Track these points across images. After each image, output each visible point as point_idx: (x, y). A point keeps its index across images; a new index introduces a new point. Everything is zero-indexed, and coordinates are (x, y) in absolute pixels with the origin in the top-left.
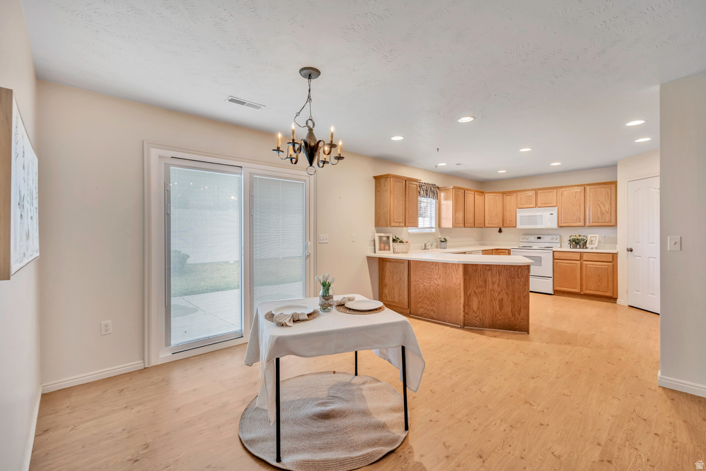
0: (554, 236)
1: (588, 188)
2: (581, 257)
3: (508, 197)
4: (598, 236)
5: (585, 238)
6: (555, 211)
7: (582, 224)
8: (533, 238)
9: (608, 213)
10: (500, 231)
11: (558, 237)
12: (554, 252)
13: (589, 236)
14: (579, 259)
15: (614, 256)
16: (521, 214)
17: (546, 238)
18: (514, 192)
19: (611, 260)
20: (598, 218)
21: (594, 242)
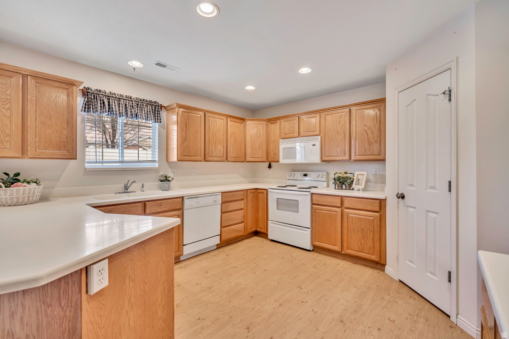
0: (320, 173)
1: (353, 109)
2: (342, 203)
3: (272, 125)
4: (365, 173)
5: (351, 176)
6: (317, 141)
7: (347, 157)
8: (299, 175)
9: (376, 142)
10: (270, 167)
11: (325, 174)
12: (312, 194)
13: (356, 173)
14: (339, 205)
15: (382, 203)
16: (283, 145)
17: (312, 176)
18: (278, 118)
19: (377, 209)
20: (365, 149)
21: (360, 182)
